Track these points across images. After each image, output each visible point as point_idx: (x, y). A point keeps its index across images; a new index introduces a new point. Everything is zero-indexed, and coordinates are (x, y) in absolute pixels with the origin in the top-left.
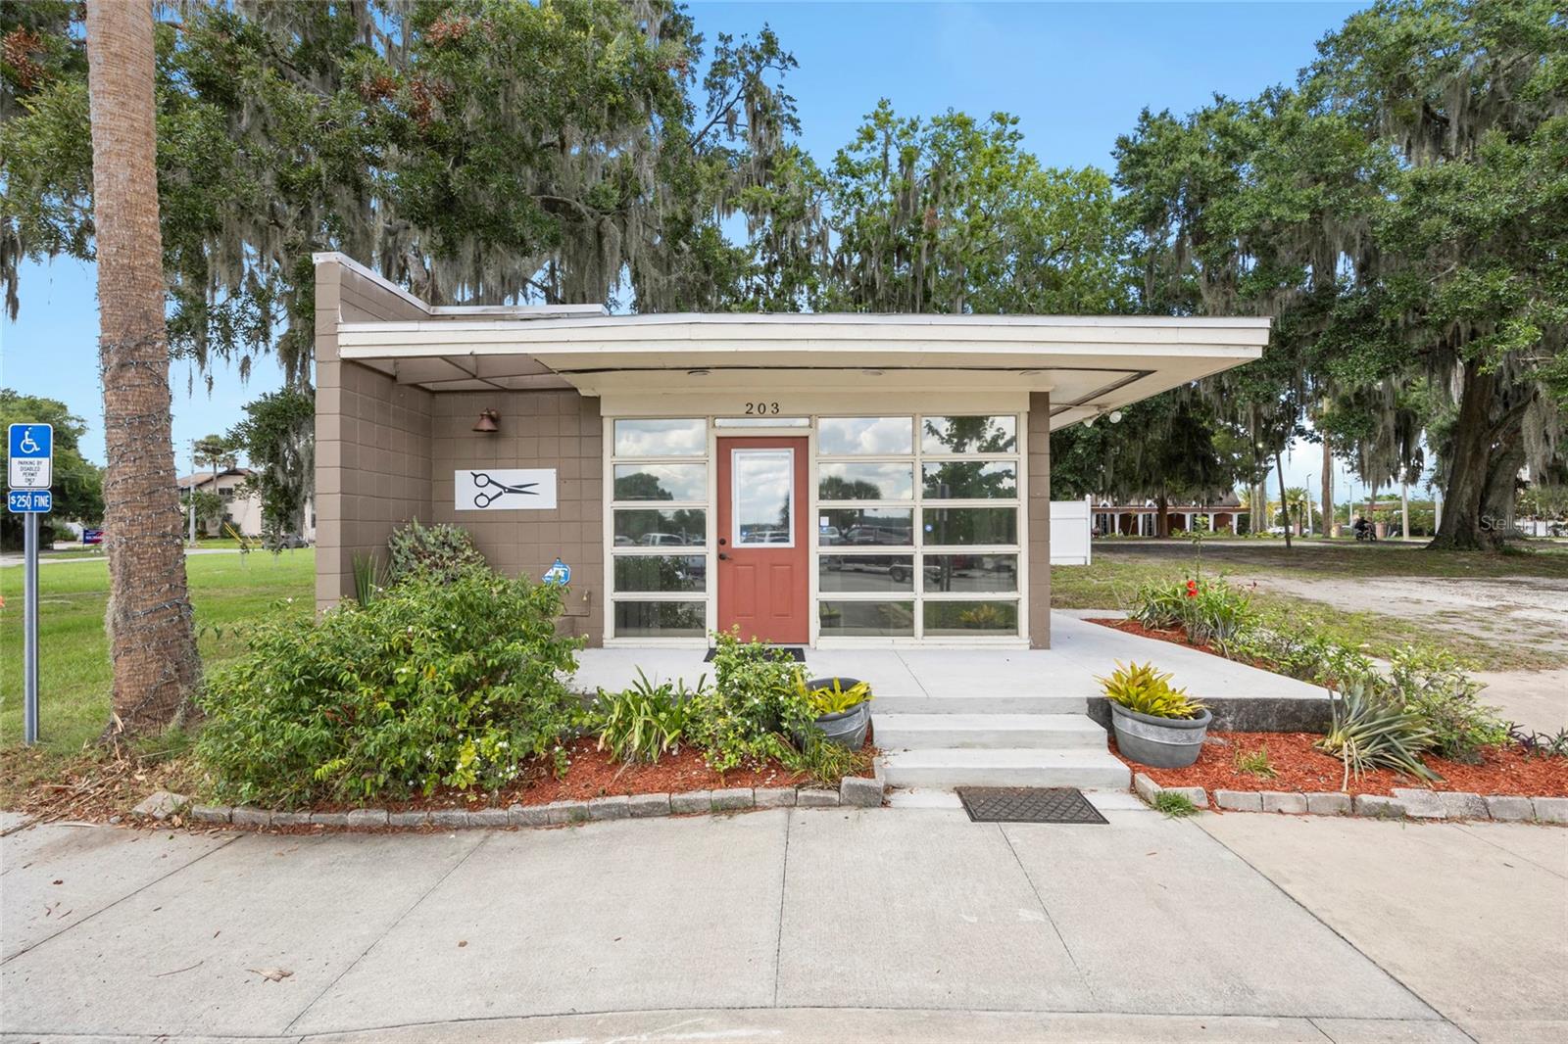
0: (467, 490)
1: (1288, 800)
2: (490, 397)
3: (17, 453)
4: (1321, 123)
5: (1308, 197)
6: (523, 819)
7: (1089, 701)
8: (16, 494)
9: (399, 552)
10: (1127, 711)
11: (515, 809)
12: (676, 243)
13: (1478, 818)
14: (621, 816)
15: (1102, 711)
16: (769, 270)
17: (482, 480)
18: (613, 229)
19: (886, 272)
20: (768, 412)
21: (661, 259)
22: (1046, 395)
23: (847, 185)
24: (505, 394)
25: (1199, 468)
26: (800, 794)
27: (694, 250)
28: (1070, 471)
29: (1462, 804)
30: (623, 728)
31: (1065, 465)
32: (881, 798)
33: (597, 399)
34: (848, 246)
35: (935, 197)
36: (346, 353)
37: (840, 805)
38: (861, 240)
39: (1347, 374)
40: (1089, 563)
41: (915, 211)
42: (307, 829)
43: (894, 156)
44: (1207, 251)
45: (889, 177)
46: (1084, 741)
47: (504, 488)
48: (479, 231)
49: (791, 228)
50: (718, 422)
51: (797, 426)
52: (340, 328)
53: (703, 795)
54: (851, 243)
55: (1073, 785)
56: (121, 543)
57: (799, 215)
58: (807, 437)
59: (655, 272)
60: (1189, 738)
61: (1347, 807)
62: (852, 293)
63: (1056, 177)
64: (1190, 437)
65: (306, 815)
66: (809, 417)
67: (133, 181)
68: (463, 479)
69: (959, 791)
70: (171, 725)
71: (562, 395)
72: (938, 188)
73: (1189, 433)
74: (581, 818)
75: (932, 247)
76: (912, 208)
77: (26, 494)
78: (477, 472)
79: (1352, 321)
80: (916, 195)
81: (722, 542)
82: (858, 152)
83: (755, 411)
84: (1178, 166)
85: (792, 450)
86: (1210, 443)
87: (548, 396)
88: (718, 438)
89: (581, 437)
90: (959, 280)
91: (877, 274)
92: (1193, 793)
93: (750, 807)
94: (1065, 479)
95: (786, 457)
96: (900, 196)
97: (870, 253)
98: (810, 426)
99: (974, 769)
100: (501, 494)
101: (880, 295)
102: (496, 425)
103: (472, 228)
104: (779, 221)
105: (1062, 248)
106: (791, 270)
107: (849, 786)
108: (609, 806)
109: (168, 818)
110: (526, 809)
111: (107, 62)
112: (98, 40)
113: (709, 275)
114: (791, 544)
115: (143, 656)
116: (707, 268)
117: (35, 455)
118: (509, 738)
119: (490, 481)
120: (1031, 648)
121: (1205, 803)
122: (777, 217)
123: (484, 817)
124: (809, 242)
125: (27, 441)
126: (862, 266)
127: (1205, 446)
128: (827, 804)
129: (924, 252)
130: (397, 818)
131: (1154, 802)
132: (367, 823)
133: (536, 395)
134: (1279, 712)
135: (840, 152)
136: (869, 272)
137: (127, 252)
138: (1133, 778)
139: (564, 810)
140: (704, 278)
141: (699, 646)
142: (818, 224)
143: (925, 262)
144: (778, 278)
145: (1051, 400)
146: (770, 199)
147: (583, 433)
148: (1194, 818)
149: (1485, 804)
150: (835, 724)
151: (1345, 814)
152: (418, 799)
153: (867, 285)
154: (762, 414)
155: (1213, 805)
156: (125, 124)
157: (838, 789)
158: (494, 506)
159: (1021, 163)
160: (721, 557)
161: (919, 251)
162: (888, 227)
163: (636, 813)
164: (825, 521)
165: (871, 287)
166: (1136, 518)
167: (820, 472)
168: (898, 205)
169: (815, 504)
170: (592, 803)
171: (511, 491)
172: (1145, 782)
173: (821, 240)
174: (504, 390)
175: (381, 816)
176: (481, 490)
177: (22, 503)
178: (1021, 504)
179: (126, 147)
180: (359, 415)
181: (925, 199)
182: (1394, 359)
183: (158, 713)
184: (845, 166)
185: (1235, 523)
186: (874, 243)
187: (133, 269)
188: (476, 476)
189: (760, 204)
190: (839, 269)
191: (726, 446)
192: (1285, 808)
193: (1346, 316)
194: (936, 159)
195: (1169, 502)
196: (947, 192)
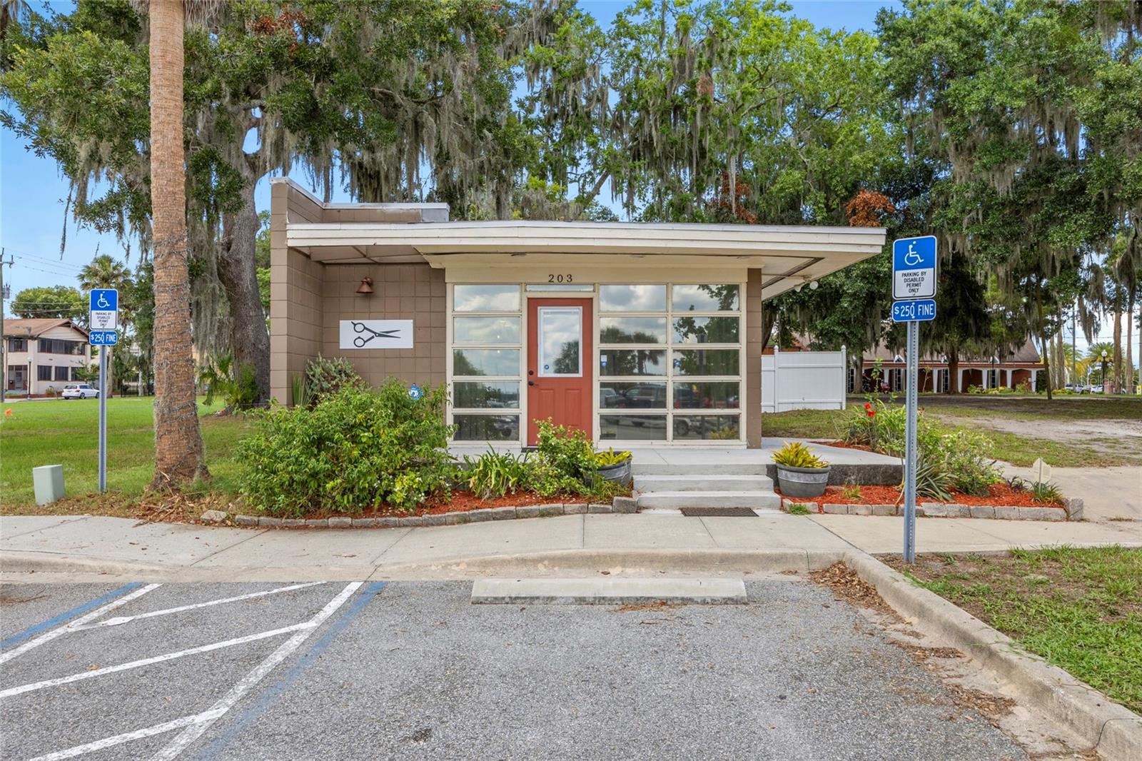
0: (348, 335)
1: (861, 508)
2: (366, 268)
3: (95, 307)
4: (1035, 23)
5: (1025, 88)
6: (431, 521)
7: (767, 466)
8: (94, 333)
9: (314, 376)
10: (782, 466)
11: (426, 516)
12: (481, 132)
13: (964, 516)
14: (488, 519)
15: (772, 471)
16: (548, 124)
17: (359, 328)
18: (428, 119)
19: (663, 132)
20: (565, 281)
21: (467, 143)
22: (759, 270)
23: (625, 45)
24: (376, 266)
25: (971, 321)
26: (590, 506)
27: (496, 137)
28: (839, 324)
29: (957, 510)
30: (484, 475)
31: (833, 318)
32: (638, 509)
33: (443, 271)
34: (626, 103)
35: (710, 62)
36: (291, 243)
37: (613, 512)
38: (639, 99)
39: (1061, 241)
40: (844, 408)
41: (691, 75)
42: (306, 527)
43: (671, 23)
44: (952, 124)
45: (666, 40)
46: (760, 486)
47: (375, 333)
48: (336, 133)
49: (571, 88)
50: (529, 288)
51: (584, 292)
52: (288, 227)
53: (535, 507)
54: (629, 101)
55: (748, 506)
56: (167, 365)
57: (579, 74)
58: (592, 299)
59: (463, 156)
60: (815, 479)
61: (894, 511)
62: (630, 149)
63: (829, 38)
64: (963, 292)
65: (303, 521)
66: (594, 284)
67: (175, 139)
68: (346, 327)
69: (681, 509)
70: (194, 479)
71: (417, 267)
72: (712, 54)
73: (962, 287)
74: (465, 520)
75: (706, 109)
76: (687, 71)
77: (101, 333)
78: (356, 322)
79: (1068, 193)
80: (692, 58)
81: (530, 373)
82: (636, 16)
83: (555, 280)
84: (926, 47)
85: (581, 308)
86: (982, 297)
87: (407, 267)
88: (529, 299)
89: (431, 297)
90: (732, 141)
91: (654, 132)
92: (809, 505)
93: (562, 513)
94: (833, 331)
95: (577, 313)
96: (676, 61)
97: (648, 113)
98: (594, 291)
99: (691, 498)
100: (373, 337)
101: (658, 152)
102: (371, 288)
103: (330, 131)
104: (560, 80)
105: (836, 106)
106: (571, 127)
107: (617, 501)
108: (481, 513)
109: (223, 521)
110: (432, 516)
111: (164, 67)
112: (160, 54)
113: (508, 158)
114: (580, 375)
115: (177, 436)
116: (506, 153)
117: (107, 309)
118: (421, 476)
119: (365, 328)
120: (748, 448)
121: (817, 510)
122: (558, 77)
123: (408, 520)
124: (589, 100)
125: (102, 300)
126: (640, 124)
127: (976, 299)
128: (606, 511)
129: (698, 114)
130: (358, 521)
131: (788, 509)
132: (339, 524)
133: (399, 267)
134: (883, 473)
135: (619, 16)
136: (646, 129)
137: (172, 183)
138: (782, 503)
139: (455, 515)
140: (505, 161)
141: (515, 446)
142: (597, 81)
143: (699, 123)
144: (557, 129)
145: (762, 272)
146: (551, 59)
147: (432, 295)
148: (808, 516)
149: (969, 510)
150: (610, 472)
151: (892, 515)
152: (368, 510)
153: (645, 141)
154: (560, 283)
155: (821, 510)
156: (172, 104)
157: (612, 504)
158: (367, 346)
159: (792, 29)
160: (530, 384)
161: (694, 114)
162: (665, 89)
163: (496, 517)
164: (604, 358)
165: (649, 145)
166: (931, 373)
167: (602, 323)
168: (674, 69)
169: (597, 346)
170: (471, 512)
171: (380, 335)
172: (788, 502)
173: (602, 99)
174: (376, 263)
175: (348, 520)
176: (360, 335)
177: (98, 339)
178: (742, 346)
179: (172, 118)
180: (294, 283)
181: (700, 63)
182: (1100, 227)
183: (186, 471)
184: (623, 29)
185: (1033, 378)
186: (651, 103)
187: (175, 193)
188: (355, 325)
189: (542, 63)
190: (617, 125)
191: (534, 304)
192: (859, 512)
193: (1063, 188)
194: (711, 26)
195: (961, 357)
196: (721, 58)
